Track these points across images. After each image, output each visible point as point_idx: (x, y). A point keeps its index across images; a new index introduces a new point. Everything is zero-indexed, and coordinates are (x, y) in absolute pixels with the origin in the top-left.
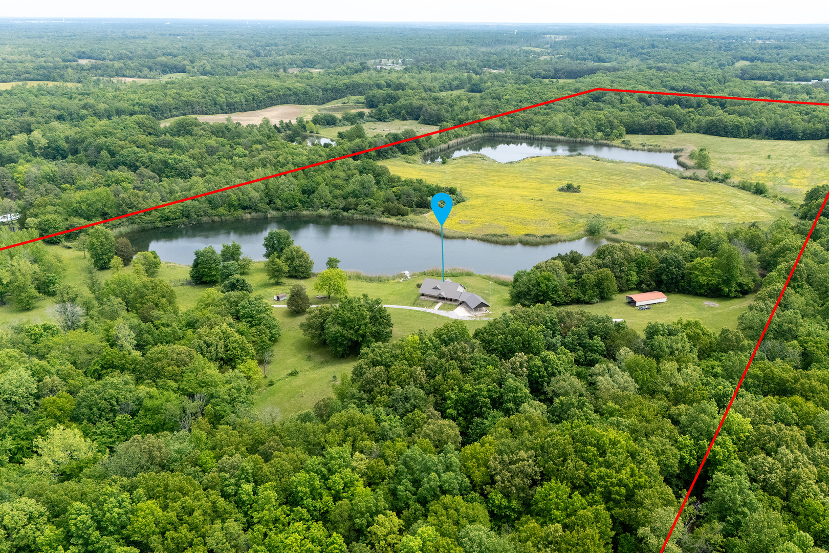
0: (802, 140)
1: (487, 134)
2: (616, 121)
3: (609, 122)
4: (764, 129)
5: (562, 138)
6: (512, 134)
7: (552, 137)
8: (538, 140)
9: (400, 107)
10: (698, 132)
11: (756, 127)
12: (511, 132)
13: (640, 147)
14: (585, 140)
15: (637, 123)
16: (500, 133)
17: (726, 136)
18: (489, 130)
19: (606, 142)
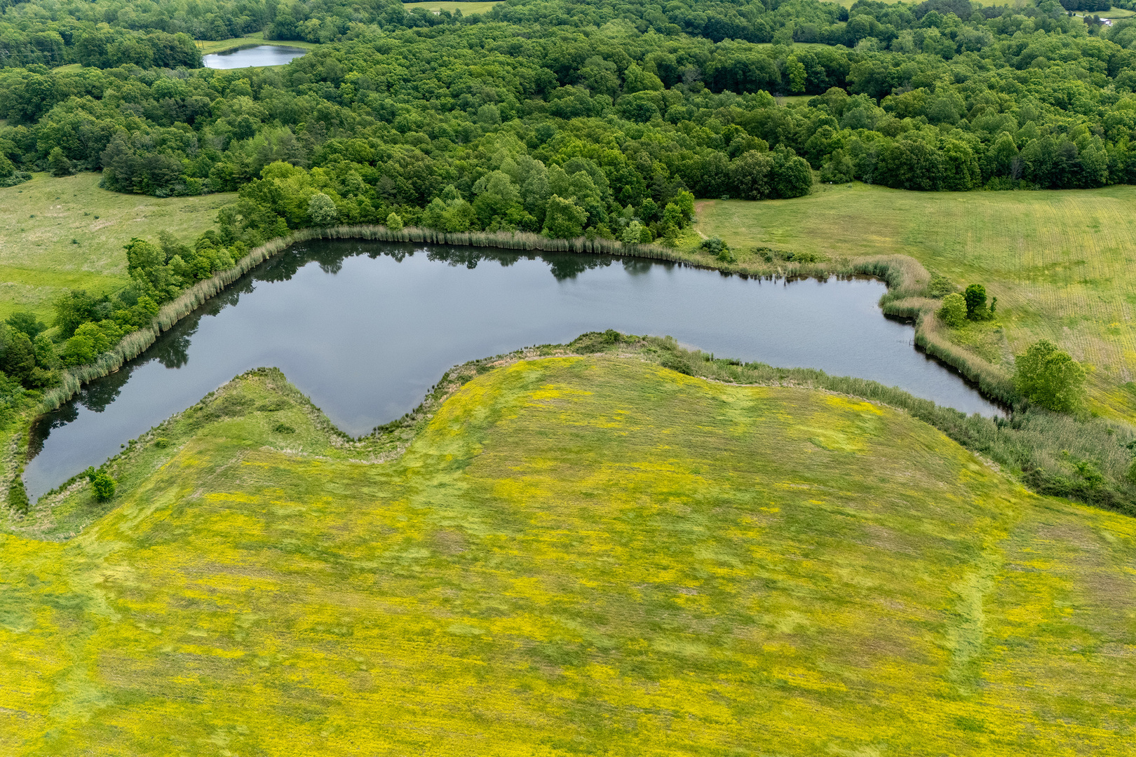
0: (1107, 185)
1: (301, 235)
2: (656, 164)
3: (640, 168)
4: (1014, 161)
5: (530, 238)
6: (381, 230)
7: (501, 237)
8: (461, 247)
9: (46, 137)
10: (858, 178)
11: (997, 157)
12: (376, 222)
13: (761, 267)
14: (597, 243)
15: (713, 168)
16: (344, 230)
17: (934, 188)
18: (308, 222)
19: (656, 247)
